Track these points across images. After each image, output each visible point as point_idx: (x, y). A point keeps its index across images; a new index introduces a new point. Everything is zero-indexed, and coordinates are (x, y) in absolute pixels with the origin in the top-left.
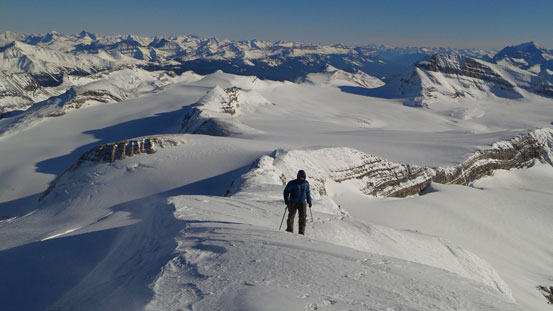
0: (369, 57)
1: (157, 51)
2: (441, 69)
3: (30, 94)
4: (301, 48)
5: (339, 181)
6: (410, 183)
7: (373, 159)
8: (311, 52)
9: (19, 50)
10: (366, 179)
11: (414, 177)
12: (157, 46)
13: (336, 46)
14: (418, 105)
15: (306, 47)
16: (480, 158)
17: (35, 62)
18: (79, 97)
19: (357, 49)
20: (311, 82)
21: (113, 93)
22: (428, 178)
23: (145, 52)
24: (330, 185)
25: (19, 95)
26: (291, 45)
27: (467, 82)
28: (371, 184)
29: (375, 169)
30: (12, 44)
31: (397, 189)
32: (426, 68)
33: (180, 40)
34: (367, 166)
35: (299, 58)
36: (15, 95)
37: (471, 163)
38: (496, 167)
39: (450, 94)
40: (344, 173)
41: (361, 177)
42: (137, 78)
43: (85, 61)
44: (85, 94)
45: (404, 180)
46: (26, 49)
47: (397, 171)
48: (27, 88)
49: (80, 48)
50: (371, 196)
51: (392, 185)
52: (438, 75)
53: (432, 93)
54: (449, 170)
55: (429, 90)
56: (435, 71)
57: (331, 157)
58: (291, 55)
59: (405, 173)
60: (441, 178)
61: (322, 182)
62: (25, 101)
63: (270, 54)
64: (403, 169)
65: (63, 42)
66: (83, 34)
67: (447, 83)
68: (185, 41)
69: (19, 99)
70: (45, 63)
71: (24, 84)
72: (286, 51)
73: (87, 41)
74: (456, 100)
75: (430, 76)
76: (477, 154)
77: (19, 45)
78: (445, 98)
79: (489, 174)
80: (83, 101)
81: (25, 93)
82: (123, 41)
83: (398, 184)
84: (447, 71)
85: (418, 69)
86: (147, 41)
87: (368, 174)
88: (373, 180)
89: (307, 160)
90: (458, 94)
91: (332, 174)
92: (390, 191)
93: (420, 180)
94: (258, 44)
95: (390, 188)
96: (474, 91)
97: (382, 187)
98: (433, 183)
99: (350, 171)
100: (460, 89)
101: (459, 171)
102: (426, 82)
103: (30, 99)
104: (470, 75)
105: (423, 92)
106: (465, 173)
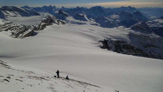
6: (27, 32)
7: (9, 22)
11: (27, 29)
16: (42, 22)
22: (32, 29)
27: (16, 13)
28: (13, 33)
29: (11, 26)
32: (4, 10)
34: (7, 25)
38: (46, 25)
39: (13, 16)
45: (24, 31)
50: (16, 39)
51: (21, 33)
52: (8, 12)
53: (8, 16)
54: (37, 26)
56: (7, 10)
59: (24, 28)
60: (35, 29)
64: (22, 26)
67: (11, 14)
74: (15, 18)
79: (45, 27)
83: (23, 33)
85: (1, 10)
88: (13, 31)
90: (15, 16)
93: (30, 30)
95: (21, 35)
96: (19, 15)
97: (18, 34)
101: (39, 26)
105: (5, 16)
106: (41, 27)
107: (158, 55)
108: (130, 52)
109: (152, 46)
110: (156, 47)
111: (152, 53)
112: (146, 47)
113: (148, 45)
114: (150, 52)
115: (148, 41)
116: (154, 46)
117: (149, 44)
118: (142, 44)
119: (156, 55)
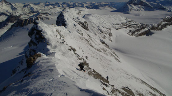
0: (113, 5)
1: (64, 5)
2: (133, 4)
3: (29, 15)
4: (97, 3)
5: (117, 29)
6: (143, 31)
7: (130, 20)
8: (100, 4)
9: (30, 6)
10: (128, 28)
11: (144, 28)
12: (63, 4)
13: (105, 2)
14: (128, 13)
15: (98, 3)
16: (163, 21)
17: (34, 8)
18: (41, 14)
19: (110, 3)
20: (100, 9)
21: (49, 13)
22: (149, 28)
23: (61, 5)
24: (113, 31)
25: (27, 15)
26: (95, 3)
27: (140, 7)
28: (130, 31)
29: (131, 24)
30: (29, 4)
31: (139, 33)
32: (129, 4)
33: (69, 3)
34: (128, 23)
35: (97, 5)
36: (25, 15)
37: (161, 23)
38: (167, 24)
39: (136, 10)
40: (119, 25)
41: (126, 28)
42: (57, 10)
43: (46, 8)
44: (42, 13)
45: (141, 29)
46: (32, 5)
47: (139, 25)
48: (29, 13)
49: (46, 5)
50: (131, 36)
52: (133, 5)
53: (131, 10)
54: (156, 25)
55: (131, 9)
56: (132, 4)
57: (113, 18)
58: (95, 5)
59: (141, 26)
60: (153, 28)
61: (110, 29)
62: (28, 16)
63: (90, 5)
64: (140, 24)
65: (42, 4)
66: (47, 2)
67: (135, 7)
68: (70, 3)
69: (26, 16)
70: (37, 9)
71: (28, 12)
72: (94, 4)
73: (48, 4)
74: (138, 12)
75: (131, 6)
76: (162, 20)
77: (30, 4)
78: (135, 11)
79: (166, 27)
80: (41, 15)
81: (28, 14)
82: (56, 3)
83: (139, 31)
84: (135, 4)
85: (127, 4)
86: (61, 3)
87: (129, 26)
88: (131, 29)
89: (101, 19)
90: (138, 10)
91: (114, 26)
92: (137, 34)
93: (146, 29)
94: (87, 3)
95: (137, 32)
96: (142, 9)
97: (134, 32)
98: (152, 31)
99: (121, 25)
100: (138, 9)
101: (158, 25)
102: (130, 7)
103: (29, 16)
104: (141, 5)
105: (129, 10)
106: (160, 26)
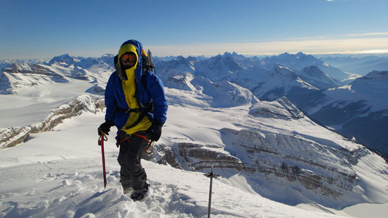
2: (20, 71)
6: (16, 138)
11: (18, 133)
14: (10, 93)
16: (54, 115)
22: (27, 132)
27: (37, 77)
31: (9, 142)
37: (50, 119)
38: (64, 118)
39: (29, 85)
45: (12, 137)
47: (6, 132)
51: (5, 141)
52: (19, 75)
53: (17, 85)
54: (38, 125)
55: (15, 84)
56: (16, 72)
59: (11, 132)
60: (34, 130)
64: (9, 130)
67: (26, 79)
74: (33, 87)
75: (14, 76)
76: (52, 114)
78: (26, 87)
79: (61, 122)
83: (9, 140)
84: (24, 72)
85: (5, 73)
90: (33, 84)
92: (4, 145)
93: (22, 134)
95: (4, 143)
96: (43, 81)
98: (30, 134)
100: (34, 81)
101: (44, 124)
102: (11, 79)
104: (38, 73)
105: (12, 85)
106: (47, 125)
107: (271, 167)
108: (208, 162)
109: (263, 150)
110: (270, 152)
111: (261, 163)
112: (252, 152)
113: (256, 149)
114: (257, 162)
115: (257, 142)
116: (267, 151)
117: (257, 147)
118: (244, 146)
119: (267, 166)
